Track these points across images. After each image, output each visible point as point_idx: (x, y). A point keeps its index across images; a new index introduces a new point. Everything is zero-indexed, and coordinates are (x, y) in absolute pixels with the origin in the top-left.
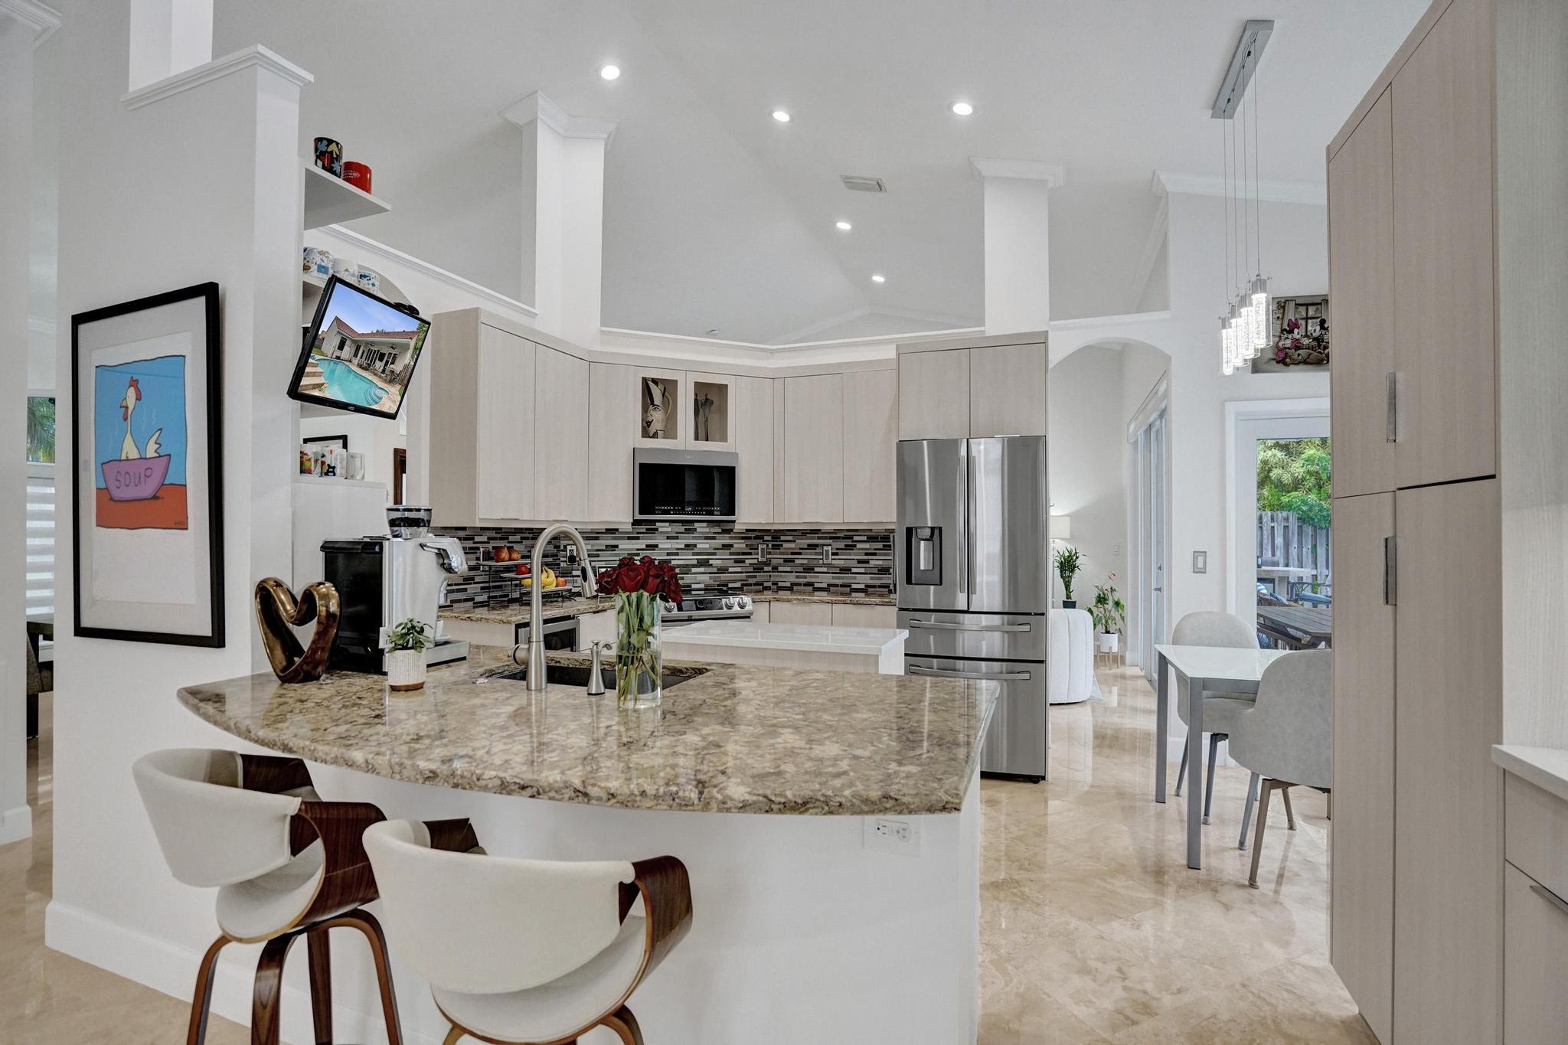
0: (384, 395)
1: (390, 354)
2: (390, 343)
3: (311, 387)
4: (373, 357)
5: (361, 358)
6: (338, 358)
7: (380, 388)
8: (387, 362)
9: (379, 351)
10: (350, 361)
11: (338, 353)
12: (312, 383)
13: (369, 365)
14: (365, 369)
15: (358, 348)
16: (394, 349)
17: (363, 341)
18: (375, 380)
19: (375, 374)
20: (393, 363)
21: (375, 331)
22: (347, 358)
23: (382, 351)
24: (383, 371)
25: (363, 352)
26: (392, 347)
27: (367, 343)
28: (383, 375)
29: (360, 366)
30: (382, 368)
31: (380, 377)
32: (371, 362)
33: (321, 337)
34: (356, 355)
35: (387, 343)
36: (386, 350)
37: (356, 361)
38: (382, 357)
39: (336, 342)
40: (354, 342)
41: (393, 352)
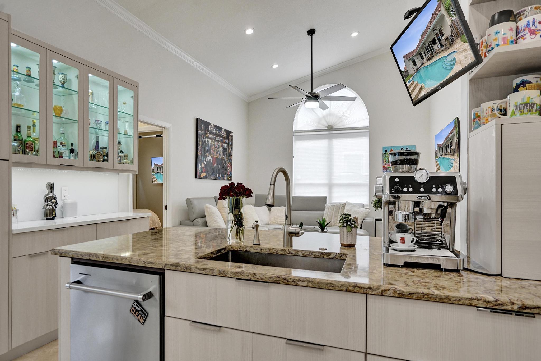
0: (455, 55)
1: (437, 34)
2: (432, 30)
3: (419, 92)
4: (430, 49)
5: (426, 56)
6: (417, 69)
7: (448, 55)
8: (439, 40)
9: (430, 42)
10: (423, 64)
11: (416, 68)
12: (418, 91)
13: (432, 54)
14: (432, 57)
15: (421, 54)
16: (436, 30)
17: (420, 49)
18: (442, 55)
19: (439, 53)
20: (442, 35)
21: (420, 38)
22: (420, 64)
23: (432, 39)
24: (442, 46)
25: (424, 52)
26: (434, 30)
27: (422, 47)
28: (443, 48)
29: (429, 59)
30: (439, 46)
31: (443, 51)
32: (431, 51)
33: (406, 71)
34: (423, 58)
35: (430, 33)
36: (433, 36)
37: (425, 60)
38: (434, 42)
39: (411, 64)
40: (416, 55)
41: (437, 31)
